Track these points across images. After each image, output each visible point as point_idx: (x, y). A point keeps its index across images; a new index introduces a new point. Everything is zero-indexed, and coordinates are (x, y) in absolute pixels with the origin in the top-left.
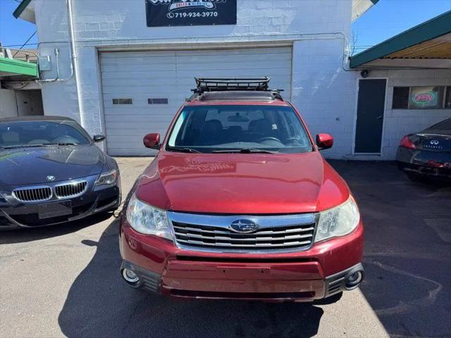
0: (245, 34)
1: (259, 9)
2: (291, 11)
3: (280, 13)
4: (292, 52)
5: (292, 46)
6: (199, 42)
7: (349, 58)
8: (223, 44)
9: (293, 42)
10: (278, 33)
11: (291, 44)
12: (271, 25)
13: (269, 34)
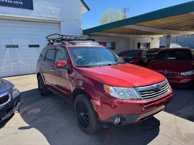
0: (38, 15)
1: (44, 5)
2: (58, 8)
3: (54, 8)
4: (60, 26)
5: (60, 23)
6: (13, 16)
7: (83, 30)
8: (27, 18)
9: (60, 21)
10: (54, 17)
11: (59, 22)
12: (50, 13)
13: (50, 17)
